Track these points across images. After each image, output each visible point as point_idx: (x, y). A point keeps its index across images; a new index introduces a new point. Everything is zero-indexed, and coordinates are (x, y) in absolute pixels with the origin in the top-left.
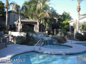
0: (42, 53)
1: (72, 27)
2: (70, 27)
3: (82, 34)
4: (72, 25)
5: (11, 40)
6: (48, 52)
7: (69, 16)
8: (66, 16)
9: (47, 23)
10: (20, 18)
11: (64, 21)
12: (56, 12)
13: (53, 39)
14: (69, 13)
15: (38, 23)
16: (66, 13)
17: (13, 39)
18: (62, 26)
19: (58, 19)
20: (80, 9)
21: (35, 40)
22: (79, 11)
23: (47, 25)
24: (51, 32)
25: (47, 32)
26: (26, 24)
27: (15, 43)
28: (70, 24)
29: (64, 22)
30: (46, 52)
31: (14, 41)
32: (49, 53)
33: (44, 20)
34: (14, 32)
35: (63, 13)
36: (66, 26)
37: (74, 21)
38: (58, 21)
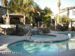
0: (33, 42)
1: (53, 20)
2: (52, 20)
3: (62, 25)
4: (53, 18)
5: (2, 32)
6: (37, 41)
7: (50, 11)
8: (47, 10)
9: (31, 17)
10: (8, 12)
11: (46, 14)
12: (39, 7)
13: (39, 30)
14: (50, 8)
15: (24, 17)
16: (47, 8)
17: (4, 31)
18: (45, 19)
19: (40, 13)
20: (60, 4)
21: (24, 31)
22: (59, 6)
23: (31, 18)
24: (36, 25)
25: (32, 24)
26: (13, 17)
27: (5, 34)
28: (51, 17)
29: (46, 16)
30: (36, 41)
31: (4, 32)
32: (39, 41)
33: (29, 14)
34: (2, 24)
35: (45, 8)
36: (47, 19)
37: (55, 15)
38: (40, 15)
